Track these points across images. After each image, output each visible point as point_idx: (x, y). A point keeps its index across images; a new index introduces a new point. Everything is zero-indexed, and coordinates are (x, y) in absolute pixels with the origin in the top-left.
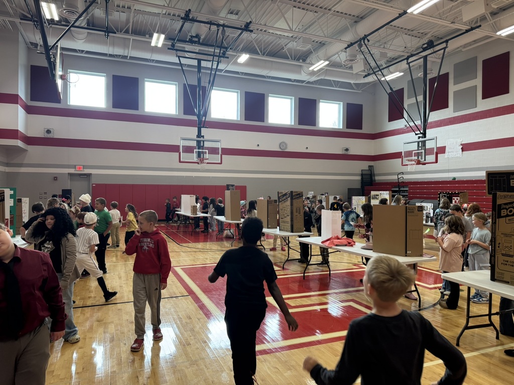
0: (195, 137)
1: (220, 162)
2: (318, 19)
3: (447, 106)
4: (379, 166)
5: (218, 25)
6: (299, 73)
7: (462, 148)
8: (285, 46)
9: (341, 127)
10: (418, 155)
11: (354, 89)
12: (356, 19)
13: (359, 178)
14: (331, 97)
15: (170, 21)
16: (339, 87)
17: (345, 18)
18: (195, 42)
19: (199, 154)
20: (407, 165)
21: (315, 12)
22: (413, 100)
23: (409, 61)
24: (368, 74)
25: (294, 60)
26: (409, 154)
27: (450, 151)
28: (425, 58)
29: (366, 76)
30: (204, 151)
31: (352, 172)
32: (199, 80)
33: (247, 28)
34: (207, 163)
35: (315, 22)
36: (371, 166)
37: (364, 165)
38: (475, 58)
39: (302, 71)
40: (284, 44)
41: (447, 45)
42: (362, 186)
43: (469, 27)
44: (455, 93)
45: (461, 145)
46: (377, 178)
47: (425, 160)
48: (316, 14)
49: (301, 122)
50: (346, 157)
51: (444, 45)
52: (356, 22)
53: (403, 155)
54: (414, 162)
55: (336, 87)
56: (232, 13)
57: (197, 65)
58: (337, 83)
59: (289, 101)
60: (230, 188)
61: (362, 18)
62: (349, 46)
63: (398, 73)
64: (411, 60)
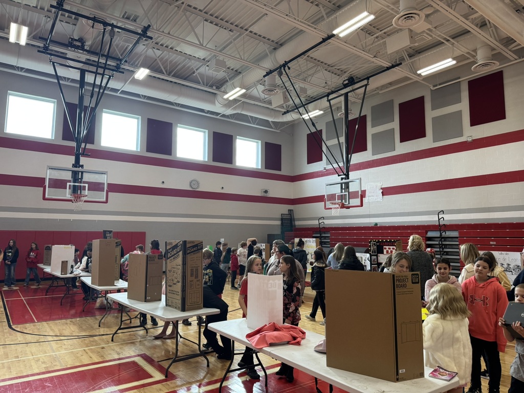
0: (70, 167)
1: (104, 200)
2: (235, 40)
3: (365, 149)
4: (299, 210)
5: (105, 24)
6: (214, 103)
7: (382, 193)
8: (197, 70)
9: (260, 167)
10: (342, 197)
11: (272, 128)
12: (276, 45)
13: (279, 223)
14: (249, 134)
15: (44, 18)
16: (256, 125)
17: (264, 43)
18: (77, 47)
19: (75, 190)
20: (331, 209)
21: (230, 30)
22: (335, 141)
23: (330, 98)
24: (288, 111)
25: (207, 85)
26: (332, 197)
27: (370, 195)
28: (346, 95)
29: (285, 113)
30: (82, 185)
31: (272, 215)
32: (81, 98)
33: (144, 33)
34: (85, 201)
35: (231, 43)
36: (290, 210)
37: (284, 209)
38: (392, 102)
39: (216, 101)
40: (195, 68)
41: (368, 82)
42: (282, 232)
43: (390, 65)
44: (373, 135)
45: (381, 188)
46: (298, 223)
47: (349, 204)
48: (231, 33)
49: (215, 159)
50: (264, 199)
51: (365, 82)
52: (275, 49)
53: (326, 197)
54: (337, 206)
55: (254, 124)
56: (128, 18)
57: (79, 79)
58: (255, 120)
59: (202, 134)
60: (108, 235)
61: (281, 45)
62: (268, 74)
63: (318, 111)
64: (331, 97)
